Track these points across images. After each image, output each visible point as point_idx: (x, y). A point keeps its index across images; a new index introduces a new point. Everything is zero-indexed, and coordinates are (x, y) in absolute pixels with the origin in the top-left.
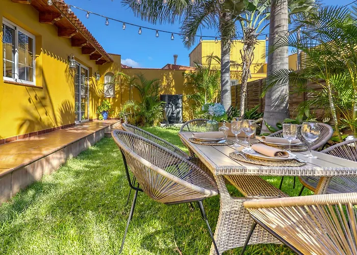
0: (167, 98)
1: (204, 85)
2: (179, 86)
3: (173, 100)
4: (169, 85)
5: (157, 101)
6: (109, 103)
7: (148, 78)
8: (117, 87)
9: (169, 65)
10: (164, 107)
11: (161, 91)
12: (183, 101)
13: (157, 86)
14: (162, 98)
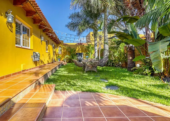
0: (78, 54)
1: (90, 50)
2: (82, 50)
3: (80, 54)
4: (79, 50)
5: (75, 55)
6: (60, 56)
7: (72, 48)
8: (63, 51)
9: (79, 43)
10: (77, 57)
11: (77, 52)
12: (83, 55)
13: (75, 50)
14: (77, 54)
